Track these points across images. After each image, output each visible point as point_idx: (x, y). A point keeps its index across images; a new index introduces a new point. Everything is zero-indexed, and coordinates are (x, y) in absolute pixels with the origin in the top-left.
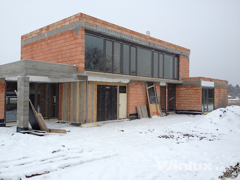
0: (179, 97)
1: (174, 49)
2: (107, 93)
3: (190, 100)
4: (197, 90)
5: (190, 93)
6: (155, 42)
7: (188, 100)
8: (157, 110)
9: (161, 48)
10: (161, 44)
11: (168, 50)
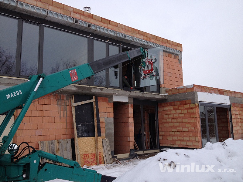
0: (165, 123)
1: (144, 39)
3: (181, 129)
4: (190, 108)
5: (181, 115)
6: (92, 21)
7: (178, 128)
8: (97, 149)
9: (110, 33)
10: (110, 26)
11: (127, 38)
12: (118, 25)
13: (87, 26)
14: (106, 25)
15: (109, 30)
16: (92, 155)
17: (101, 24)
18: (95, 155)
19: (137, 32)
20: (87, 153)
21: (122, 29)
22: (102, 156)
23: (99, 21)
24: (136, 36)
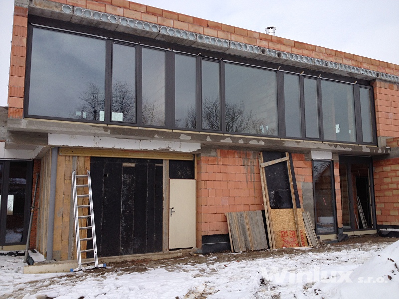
0: (385, 190)
1: (352, 65)
2: (126, 178)
6: (283, 48)
8: (296, 224)
9: (306, 61)
10: (305, 52)
11: (330, 66)
12: (317, 49)
13: (276, 56)
14: (300, 51)
15: (304, 57)
16: (292, 233)
17: (294, 50)
18: (296, 233)
19: (343, 56)
20: (285, 230)
21: (321, 54)
22: (304, 235)
23: (292, 47)
24: (341, 62)
